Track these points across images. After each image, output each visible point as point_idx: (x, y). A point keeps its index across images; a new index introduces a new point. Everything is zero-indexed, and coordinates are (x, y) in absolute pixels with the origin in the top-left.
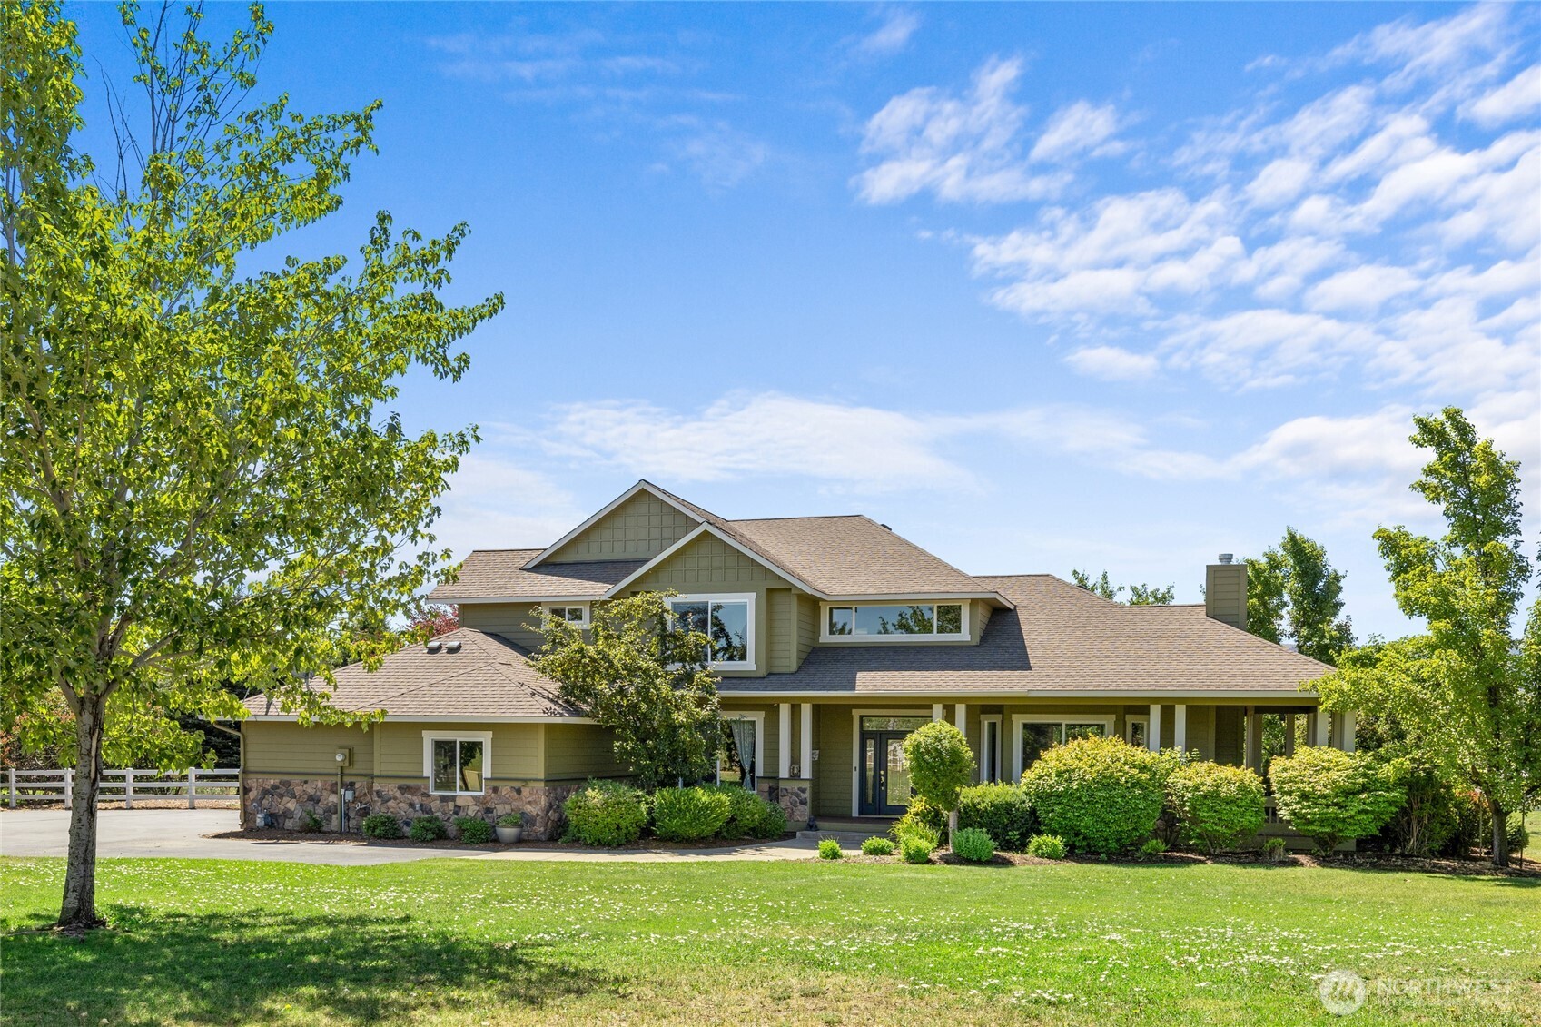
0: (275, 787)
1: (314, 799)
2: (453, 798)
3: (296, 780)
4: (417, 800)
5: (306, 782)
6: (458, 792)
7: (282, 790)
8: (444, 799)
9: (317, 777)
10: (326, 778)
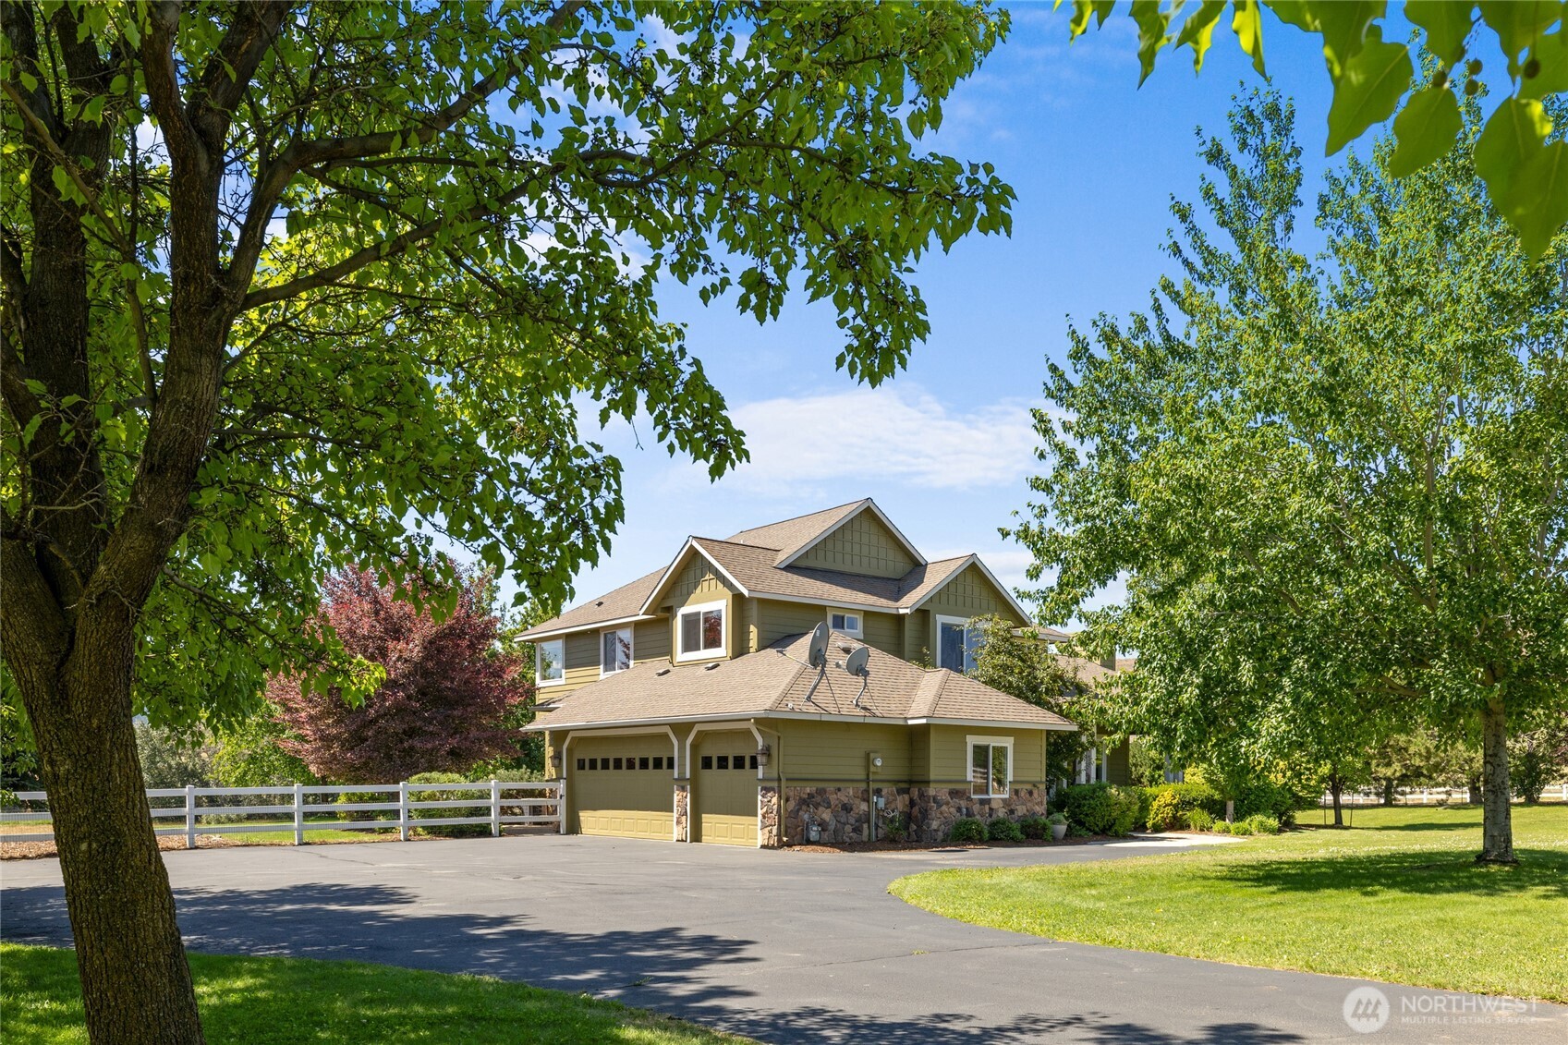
0: (811, 796)
1: (847, 808)
2: (988, 801)
3: (830, 787)
4: (963, 803)
5: (839, 790)
6: (992, 796)
7: (818, 799)
8: (983, 802)
9: (847, 784)
10: (856, 785)
